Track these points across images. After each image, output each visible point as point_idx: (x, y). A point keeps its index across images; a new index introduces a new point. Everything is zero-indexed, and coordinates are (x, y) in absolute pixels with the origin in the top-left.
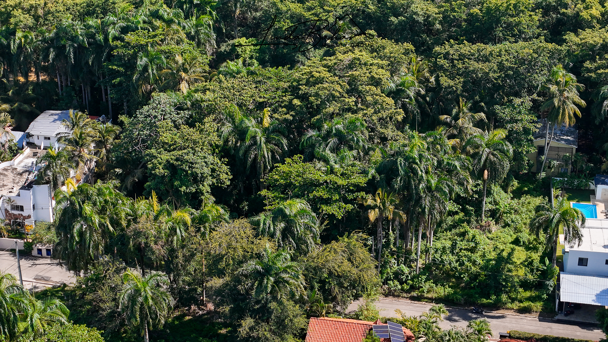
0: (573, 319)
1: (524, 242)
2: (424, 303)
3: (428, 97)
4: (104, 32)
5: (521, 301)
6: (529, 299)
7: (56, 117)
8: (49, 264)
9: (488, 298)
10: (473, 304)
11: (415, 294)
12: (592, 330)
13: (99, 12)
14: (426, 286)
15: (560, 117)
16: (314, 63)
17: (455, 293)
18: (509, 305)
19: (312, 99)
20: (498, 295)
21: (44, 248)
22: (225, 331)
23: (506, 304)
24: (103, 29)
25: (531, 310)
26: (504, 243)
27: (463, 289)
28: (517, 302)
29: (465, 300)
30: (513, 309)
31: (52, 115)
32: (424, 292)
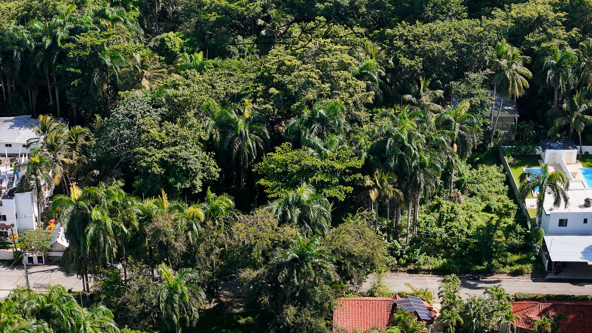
0: (562, 277)
1: (495, 209)
2: (422, 275)
3: (388, 78)
4: (51, 35)
5: (511, 265)
6: (518, 262)
7: (12, 123)
8: (43, 271)
9: (481, 264)
10: (469, 271)
11: (411, 267)
12: (583, 286)
13: (40, 15)
14: (421, 259)
15: (510, 89)
16: (280, 51)
17: (449, 263)
18: (502, 269)
19: (290, 86)
20: (490, 262)
21: (35, 256)
22: (244, 320)
23: (499, 268)
24: (51, 31)
25: (523, 272)
26: (477, 212)
27: (455, 258)
28: (508, 266)
29: (460, 268)
30: (506, 273)
31: (6, 121)
32: (420, 265)
